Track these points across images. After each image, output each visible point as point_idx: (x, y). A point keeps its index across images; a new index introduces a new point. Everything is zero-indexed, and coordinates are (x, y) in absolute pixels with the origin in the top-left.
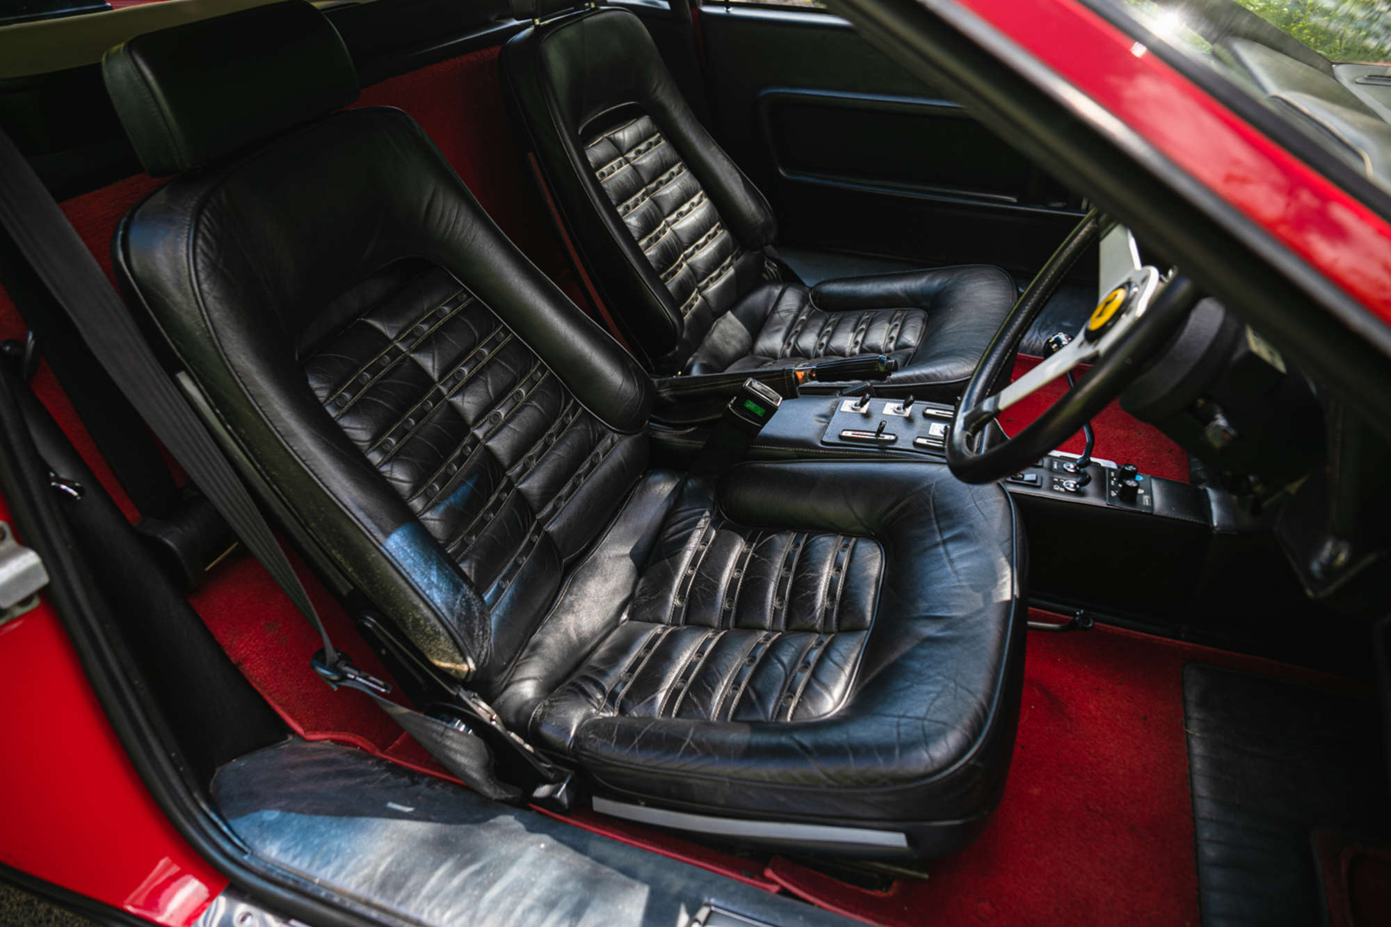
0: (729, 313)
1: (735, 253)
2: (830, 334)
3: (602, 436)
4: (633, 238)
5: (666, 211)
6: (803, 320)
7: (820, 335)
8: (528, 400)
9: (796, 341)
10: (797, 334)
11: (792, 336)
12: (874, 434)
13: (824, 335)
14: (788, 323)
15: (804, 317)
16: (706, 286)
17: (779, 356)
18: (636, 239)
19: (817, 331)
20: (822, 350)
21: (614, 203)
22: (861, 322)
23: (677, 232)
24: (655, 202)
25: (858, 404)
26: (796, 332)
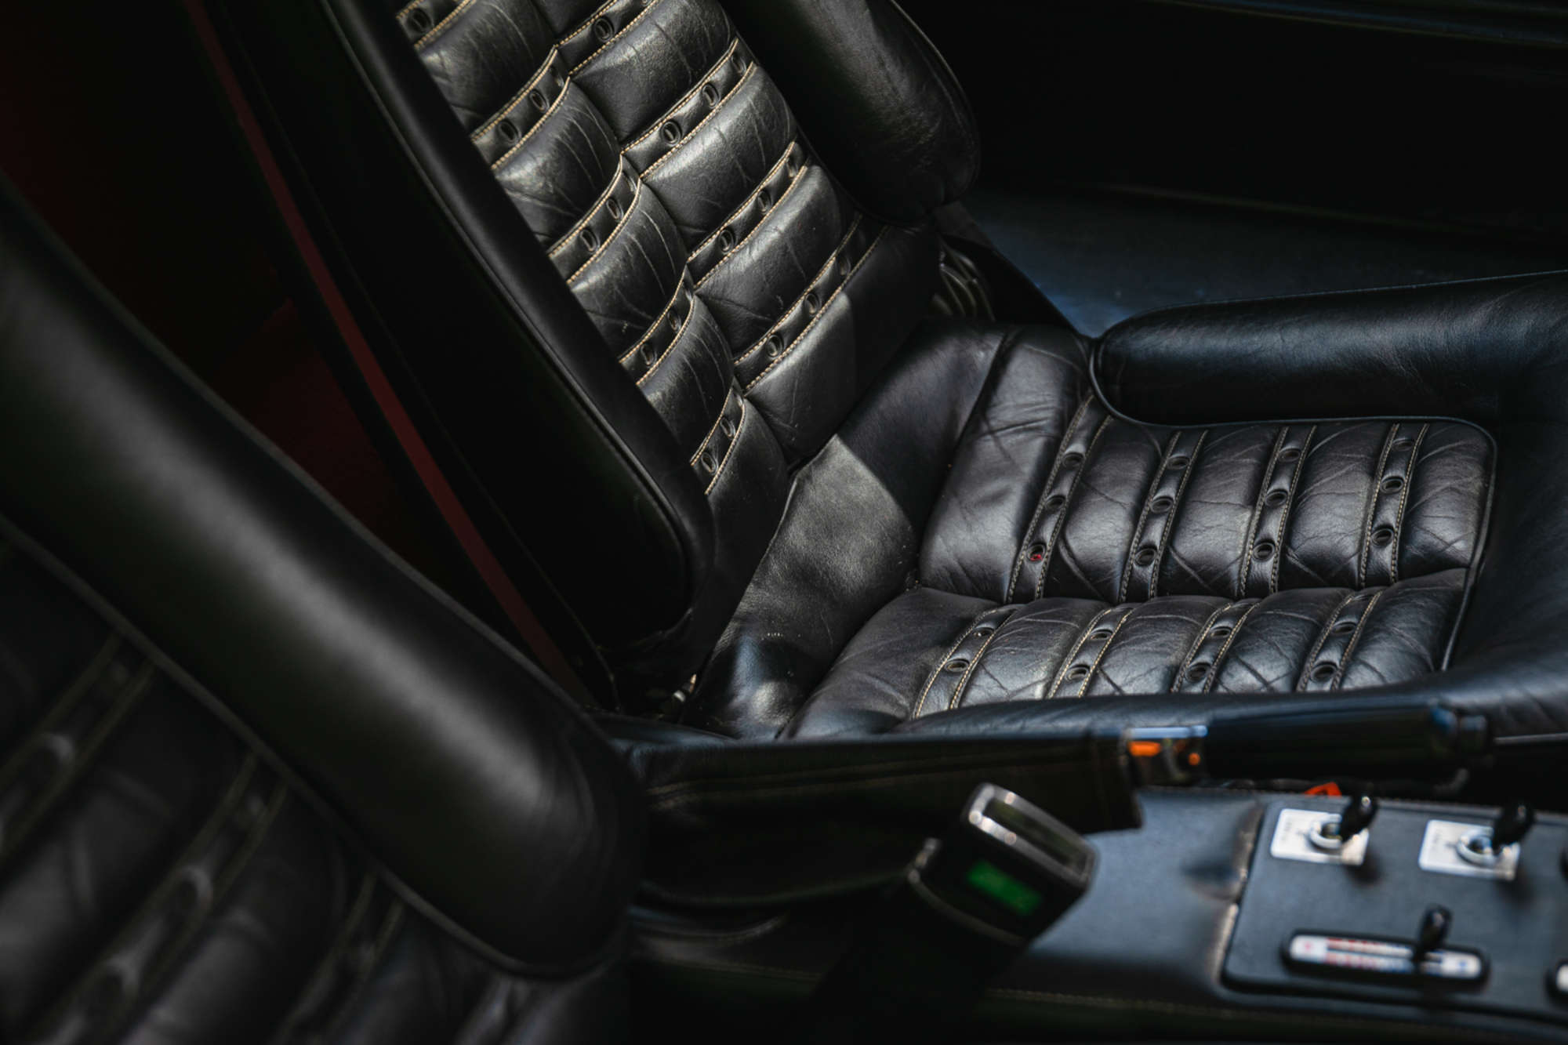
0: (835, 442)
1: (848, 238)
2: (1172, 510)
3: (472, 998)
4: (530, 234)
5: (626, 122)
6: (1076, 457)
7: (1138, 517)
8: (220, 908)
9: (1061, 535)
10: (1062, 508)
11: (1045, 515)
12: (1403, 951)
13: (1152, 516)
14: (1028, 469)
15: (1078, 447)
16: (763, 363)
17: (1007, 588)
18: (540, 238)
19: (1127, 498)
20: (1150, 570)
21: (462, 115)
22: (1271, 466)
23: (664, 190)
24: (591, 92)
25: (1334, 827)
26: (1058, 500)
